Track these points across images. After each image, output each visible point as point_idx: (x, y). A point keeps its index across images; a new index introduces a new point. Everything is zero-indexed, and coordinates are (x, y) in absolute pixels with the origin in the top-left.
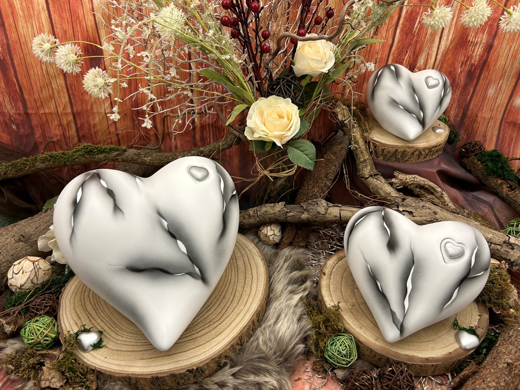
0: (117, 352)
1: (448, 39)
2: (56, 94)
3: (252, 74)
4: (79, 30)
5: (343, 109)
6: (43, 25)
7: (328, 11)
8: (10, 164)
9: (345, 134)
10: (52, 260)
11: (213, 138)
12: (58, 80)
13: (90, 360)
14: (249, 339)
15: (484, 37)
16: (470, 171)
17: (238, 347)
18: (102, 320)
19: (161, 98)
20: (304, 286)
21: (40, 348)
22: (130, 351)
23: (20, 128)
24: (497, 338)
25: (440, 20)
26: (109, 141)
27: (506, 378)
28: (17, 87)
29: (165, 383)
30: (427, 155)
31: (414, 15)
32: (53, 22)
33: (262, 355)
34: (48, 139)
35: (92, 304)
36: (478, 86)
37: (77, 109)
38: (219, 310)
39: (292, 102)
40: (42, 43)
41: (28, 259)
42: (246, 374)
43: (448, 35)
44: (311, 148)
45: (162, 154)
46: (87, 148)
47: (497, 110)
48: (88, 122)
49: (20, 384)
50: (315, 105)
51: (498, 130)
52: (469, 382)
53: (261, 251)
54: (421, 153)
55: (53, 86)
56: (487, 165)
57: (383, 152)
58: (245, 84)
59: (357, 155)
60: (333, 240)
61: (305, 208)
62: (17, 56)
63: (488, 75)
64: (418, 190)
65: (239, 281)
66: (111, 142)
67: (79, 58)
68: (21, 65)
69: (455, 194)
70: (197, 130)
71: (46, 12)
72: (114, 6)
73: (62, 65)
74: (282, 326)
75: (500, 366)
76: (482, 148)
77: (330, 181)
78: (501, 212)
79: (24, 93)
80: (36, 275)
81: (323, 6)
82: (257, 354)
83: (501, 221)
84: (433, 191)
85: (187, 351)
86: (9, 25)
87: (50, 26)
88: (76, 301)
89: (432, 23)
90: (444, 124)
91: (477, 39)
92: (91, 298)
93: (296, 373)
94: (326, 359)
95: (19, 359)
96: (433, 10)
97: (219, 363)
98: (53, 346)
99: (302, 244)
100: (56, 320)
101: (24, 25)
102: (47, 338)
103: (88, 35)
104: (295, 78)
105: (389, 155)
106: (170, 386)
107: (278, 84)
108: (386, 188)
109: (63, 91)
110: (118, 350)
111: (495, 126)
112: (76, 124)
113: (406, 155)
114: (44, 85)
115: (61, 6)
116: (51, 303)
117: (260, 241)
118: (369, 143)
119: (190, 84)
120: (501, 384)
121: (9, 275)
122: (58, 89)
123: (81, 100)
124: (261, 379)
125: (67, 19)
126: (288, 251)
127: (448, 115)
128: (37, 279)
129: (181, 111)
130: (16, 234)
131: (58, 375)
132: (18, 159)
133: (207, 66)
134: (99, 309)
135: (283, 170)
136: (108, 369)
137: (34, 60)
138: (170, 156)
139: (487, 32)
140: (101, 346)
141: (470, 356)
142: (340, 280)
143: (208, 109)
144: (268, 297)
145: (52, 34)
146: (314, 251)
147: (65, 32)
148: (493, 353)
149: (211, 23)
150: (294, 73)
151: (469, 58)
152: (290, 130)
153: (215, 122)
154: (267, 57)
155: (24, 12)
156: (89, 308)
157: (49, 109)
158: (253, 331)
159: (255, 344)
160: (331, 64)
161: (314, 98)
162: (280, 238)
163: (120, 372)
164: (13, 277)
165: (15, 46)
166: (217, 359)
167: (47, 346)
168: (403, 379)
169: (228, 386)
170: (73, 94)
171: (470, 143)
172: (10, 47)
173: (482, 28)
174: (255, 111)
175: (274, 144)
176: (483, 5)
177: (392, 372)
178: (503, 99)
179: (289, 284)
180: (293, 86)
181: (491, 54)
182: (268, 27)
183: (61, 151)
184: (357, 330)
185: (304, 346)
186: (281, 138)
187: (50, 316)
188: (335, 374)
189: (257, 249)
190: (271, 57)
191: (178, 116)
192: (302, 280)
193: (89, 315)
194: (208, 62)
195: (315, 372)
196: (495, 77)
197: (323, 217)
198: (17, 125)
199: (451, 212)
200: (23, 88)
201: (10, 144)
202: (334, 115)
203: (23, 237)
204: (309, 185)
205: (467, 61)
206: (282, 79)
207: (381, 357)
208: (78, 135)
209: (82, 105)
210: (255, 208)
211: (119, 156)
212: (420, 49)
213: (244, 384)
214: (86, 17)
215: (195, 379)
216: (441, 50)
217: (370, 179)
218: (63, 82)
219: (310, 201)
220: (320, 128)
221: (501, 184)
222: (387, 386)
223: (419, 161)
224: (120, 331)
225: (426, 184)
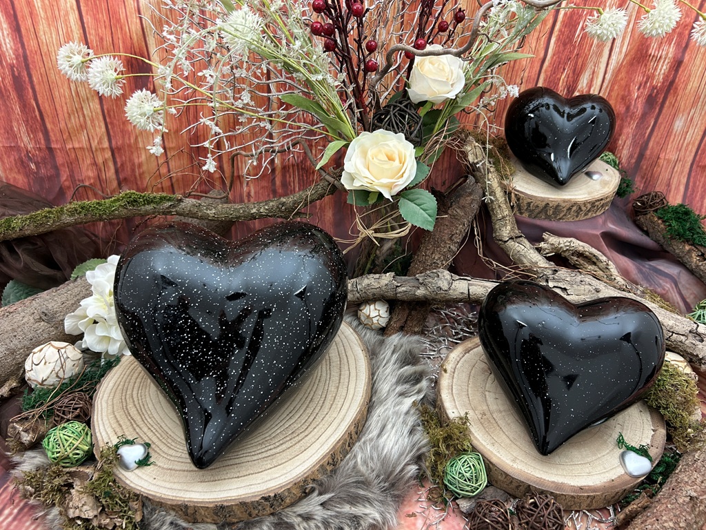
0: (169, 471)
1: (621, 52)
2: (89, 122)
3: (352, 100)
4: (120, 36)
5: (475, 146)
6: (71, 30)
7: (457, 13)
8: (28, 216)
9: (477, 181)
10: (83, 346)
11: (299, 183)
12: (91, 104)
13: (134, 481)
14: (345, 457)
15: (671, 50)
16: (647, 233)
17: (329, 468)
18: (149, 429)
19: (230, 131)
20: (418, 386)
21: (68, 465)
22: (187, 471)
23: (40, 167)
24: (677, 461)
25: (610, 28)
26: (160, 186)
27: (688, 517)
28: (37, 113)
29: (232, 513)
30: (589, 211)
31: (575, 19)
32: (86, 25)
33: (361, 479)
34: (78, 183)
35: (136, 407)
36: (661, 116)
37: (117, 143)
38: (305, 417)
39: (406, 139)
40: (71, 55)
41: (52, 345)
42: (340, 503)
43: (622, 47)
44: (430, 201)
45: (230, 205)
46: (130, 197)
47: (686, 150)
48: (131, 161)
49: (41, 511)
50: (437, 142)
51: (687, 176)
52: (638, 521)
53: (361, 338)
54: (580, 208)
55: (85, 112)
56: (670, 225)
57: (529, 206)
58: (342, 113)
59: (493, 210)
60: (459, 324)
61: (421, 281)
62: (37, 71)
63: (675, 102)
64: (575, 258)
65: (332, 379)
66: (162, 188)
67: (121, 76)
68: (42, 83)
69: (625, 264)
70: (277, 172)
71: (77, 12)
72: (168, 7)
73: (98, 85)
74: (389, 440)
75: (681, 501)
76: (665, 202)
77: (456, 245)
78: (687, 289)
79: (47, 120)
80: (62, 367)
81: (451, 6)
82: (354, 476)
83: (688, 300)
84: (595, 260)
85: (262, 472)
86: (27, 30)
87: (82, 31)
88: (115, 402)
89: (599, 32)
90: (614, 169)
91: (660, 53)
92: (136, 399)
93: (405, 503)
94: (446, 485)
95: (40, 478)
96: (601, 14)
97: (304, 489)
98: (85, 461)
99: (416, 329)
100: (89, 427)
101: (47, 29)
102: (78, 452)
103: (132, 43)
104: (410, 105)
105: (537, 211)
106: (240, 518)
107: (387, 113)
108: (531, 255)
109: (98, 119)
110: (171, 469)
111: (682, 172)
112: (115, 163)
113: (561, 211)
114: (73, 110)
115: (96, 4)
116: (82, 404)
117: (362, 324)
118: (510, 193)
119: (269, 113)
120: (681, 525)
121: (28, 366)
122: (92, 116)
123: (122, 131)
124: (358, 510)
125: (104, 22)
126: (398, 338)
127: (619, 155)
128: (64, 372)
129: (257, 148)
130: (36, 311)
131: (90, 501)
132: (38, 210)
133: (291, 87)
134: (145, 413)
135: (393, 229)
136: (158, 495)
137: (60, 77)
138: (241, 208)
139: (675, 44)
140: (149, 463)
141: (639, 486)
142: (467, 379)
143: (293, 146)
144: (370, 401)
145: (84, 42)
146: (432, 339)
147: (102, 39)
148: (672, 482)
149: (297, 31)
150: (409, 98)
151: (650, 77)
152: (402, 176)
153: (302, 162)
154: (373, 76)
155: (46, 12)
156: (133, 412)
157: (79, 142)
158: (349, 446)
159: (351, 463)
160: (459, 87)
161: (435, 132)
162: (387, 320)
163: (174, 498)
164: (32, 369)
165: (34, 57)
166: (302, 484)
167: (77, 461)
168: (549, 514)
169: (315, 519)
170: (112, 123)
171: (649, 194)
172: (27, 60)
173: (669, 37)
174: (356, 151)
175: (380, 195)
176: (669, 5)
177: (535, 505)
178: (694, 135)
179: (398, 383)
180: (407, 116)
181: (680, 72)
182: (374, 36)
183: (95, 201)
184: (488, 447)
185: (417, 467)
186: (390, 187)
187: (81, 422)
188: (458, 505)
189: (356, 336)
190: (378, 77)
191: (252, 156)
192: (417, 378)
193: (132, 421)
194: (293, 83)
195: (431, 503)
196: (685, 104)
197: (446, 294)
198: (37, 164)
199: (619, 289)
200: (44, 114)
201: (28, 189)
202: (463, 154)
203: (46, 315)
204: (427, 249)
205: (646, 83)
206: (392, 107)
207: (520, 484)
208: (118, 179)
209: (123, 137)
210: (355, 280)
211: (173, 208)
212: (582, 66)
213: (336, 517)
214: (129, 20)
215: (271, 509)
216: (611, 67)
217: (511, 243)
218: (98, 107)
219: (428, 272)
220: (444, 172)
221: (689, 251)
222: (527, 523)
223: (578, 219)
224: (173, 444)
225: (586, 251)
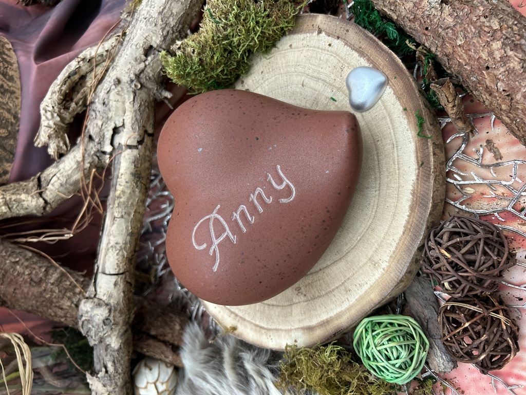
27: (479, 12)
64: (73, 105)
77: (50, 272)
84: (77, 77)
99: (177, 327)
108: (67, 168)
120: (496, 26)
184: (353, 300)
197: (115, 310)
217: (49, 195)
223: (18, 92)
225: (60, 90)
